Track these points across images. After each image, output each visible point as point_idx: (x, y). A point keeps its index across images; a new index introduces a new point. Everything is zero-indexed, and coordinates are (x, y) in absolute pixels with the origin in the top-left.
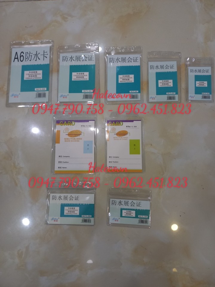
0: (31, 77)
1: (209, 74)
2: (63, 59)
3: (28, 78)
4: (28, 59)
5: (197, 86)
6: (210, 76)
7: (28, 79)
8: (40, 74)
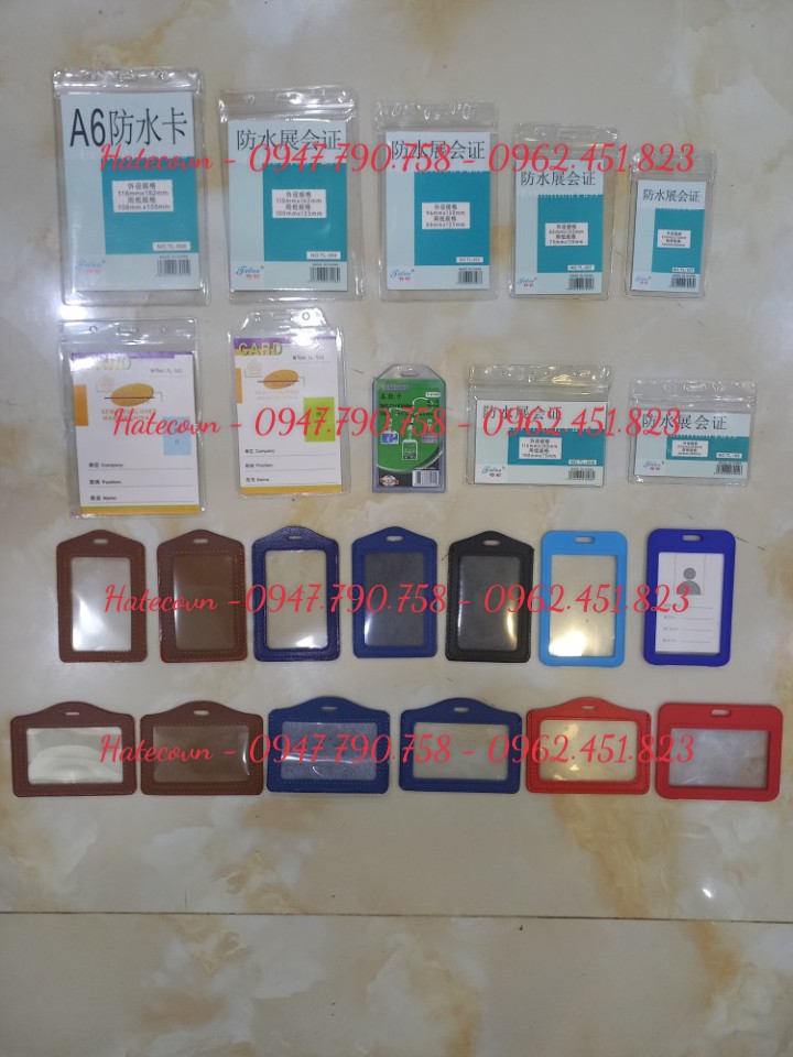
0: (135, 204)
1: (699, 205)
2: (241, 141)
3: (127, 207)
4: (119, 136)
5: (659, 245)
6: (701, 212)
7: (125, 211)
8: (166, 193)
